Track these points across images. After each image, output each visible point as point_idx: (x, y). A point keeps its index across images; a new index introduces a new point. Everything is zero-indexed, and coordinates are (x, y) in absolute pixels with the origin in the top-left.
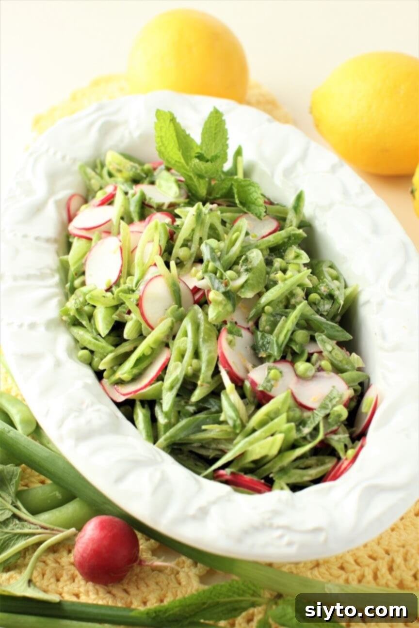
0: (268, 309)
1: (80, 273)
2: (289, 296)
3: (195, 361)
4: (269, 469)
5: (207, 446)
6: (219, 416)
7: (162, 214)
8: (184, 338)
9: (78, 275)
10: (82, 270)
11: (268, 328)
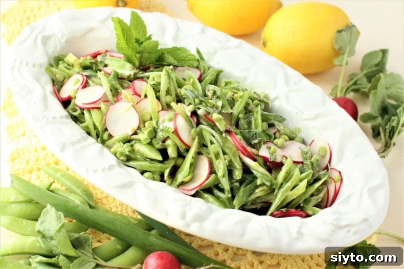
0: (241, 116)
1: (104, 130)
2: (246, 106)
3: (226, 156)
4: (298, 202)
5: (254, 202)
6: (256, 183)
7: (139, 80)
8: (213, 146)
9: (103, 131)
10: (104, 128)
11: (246, 127)
